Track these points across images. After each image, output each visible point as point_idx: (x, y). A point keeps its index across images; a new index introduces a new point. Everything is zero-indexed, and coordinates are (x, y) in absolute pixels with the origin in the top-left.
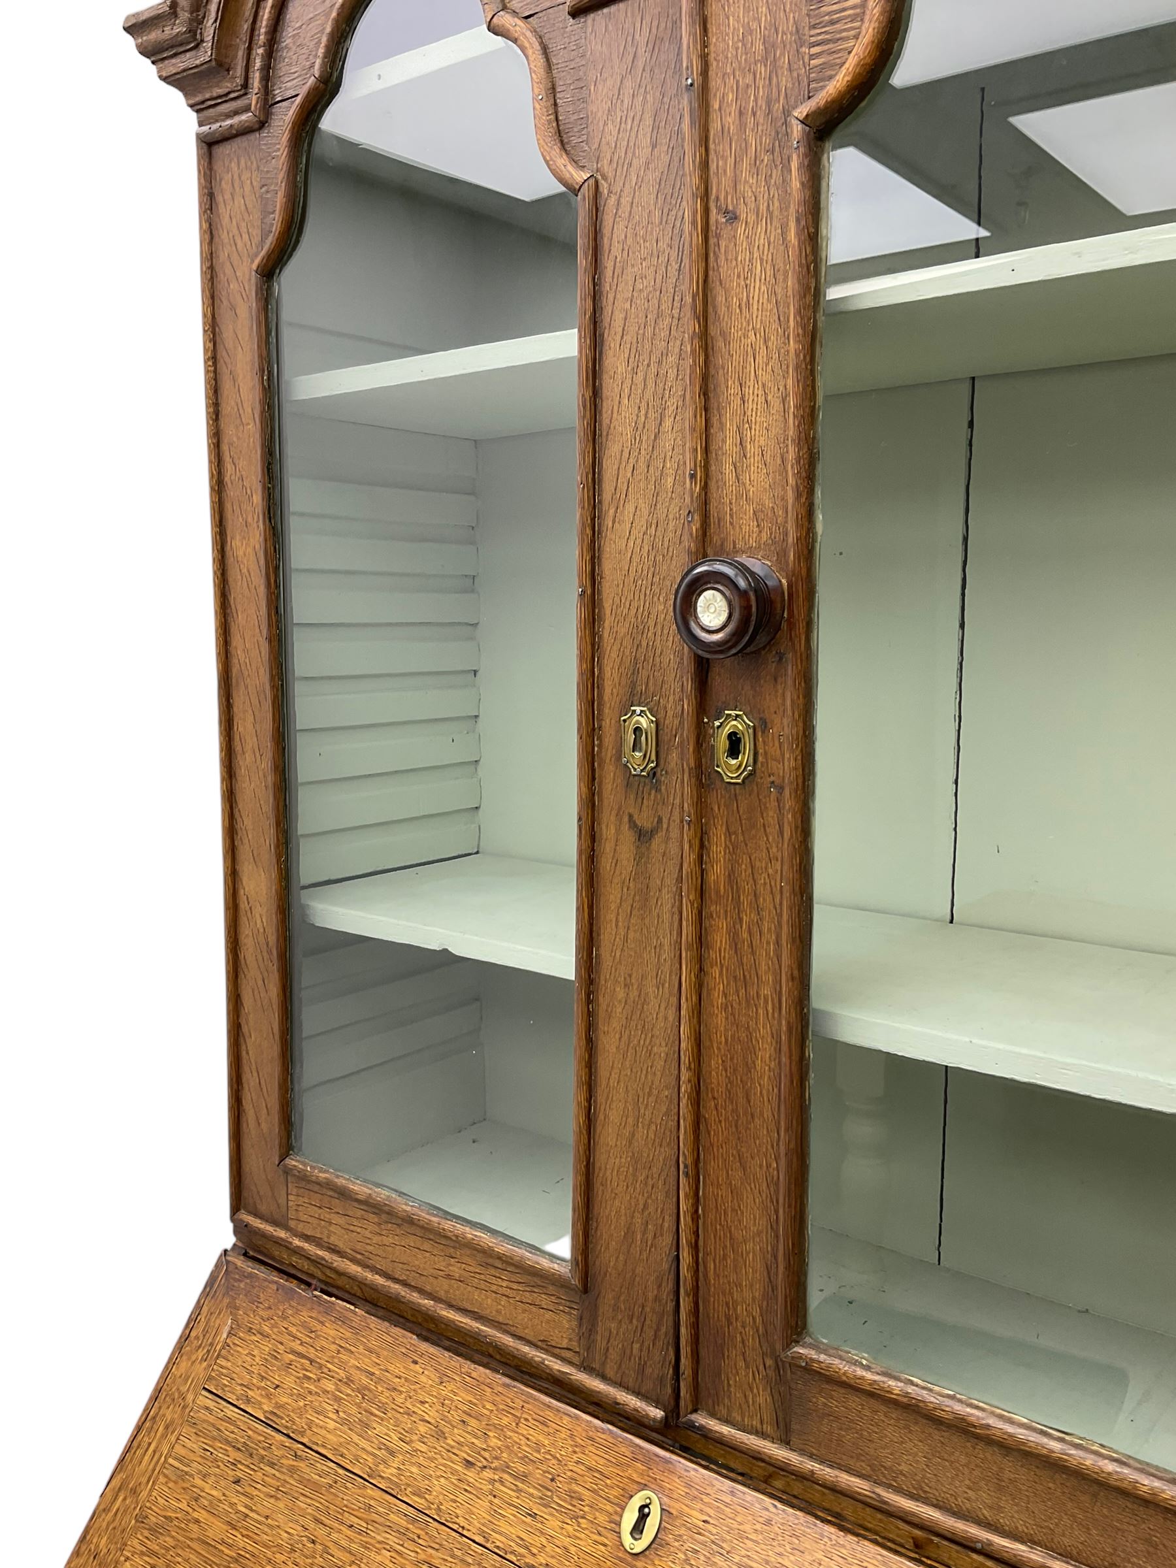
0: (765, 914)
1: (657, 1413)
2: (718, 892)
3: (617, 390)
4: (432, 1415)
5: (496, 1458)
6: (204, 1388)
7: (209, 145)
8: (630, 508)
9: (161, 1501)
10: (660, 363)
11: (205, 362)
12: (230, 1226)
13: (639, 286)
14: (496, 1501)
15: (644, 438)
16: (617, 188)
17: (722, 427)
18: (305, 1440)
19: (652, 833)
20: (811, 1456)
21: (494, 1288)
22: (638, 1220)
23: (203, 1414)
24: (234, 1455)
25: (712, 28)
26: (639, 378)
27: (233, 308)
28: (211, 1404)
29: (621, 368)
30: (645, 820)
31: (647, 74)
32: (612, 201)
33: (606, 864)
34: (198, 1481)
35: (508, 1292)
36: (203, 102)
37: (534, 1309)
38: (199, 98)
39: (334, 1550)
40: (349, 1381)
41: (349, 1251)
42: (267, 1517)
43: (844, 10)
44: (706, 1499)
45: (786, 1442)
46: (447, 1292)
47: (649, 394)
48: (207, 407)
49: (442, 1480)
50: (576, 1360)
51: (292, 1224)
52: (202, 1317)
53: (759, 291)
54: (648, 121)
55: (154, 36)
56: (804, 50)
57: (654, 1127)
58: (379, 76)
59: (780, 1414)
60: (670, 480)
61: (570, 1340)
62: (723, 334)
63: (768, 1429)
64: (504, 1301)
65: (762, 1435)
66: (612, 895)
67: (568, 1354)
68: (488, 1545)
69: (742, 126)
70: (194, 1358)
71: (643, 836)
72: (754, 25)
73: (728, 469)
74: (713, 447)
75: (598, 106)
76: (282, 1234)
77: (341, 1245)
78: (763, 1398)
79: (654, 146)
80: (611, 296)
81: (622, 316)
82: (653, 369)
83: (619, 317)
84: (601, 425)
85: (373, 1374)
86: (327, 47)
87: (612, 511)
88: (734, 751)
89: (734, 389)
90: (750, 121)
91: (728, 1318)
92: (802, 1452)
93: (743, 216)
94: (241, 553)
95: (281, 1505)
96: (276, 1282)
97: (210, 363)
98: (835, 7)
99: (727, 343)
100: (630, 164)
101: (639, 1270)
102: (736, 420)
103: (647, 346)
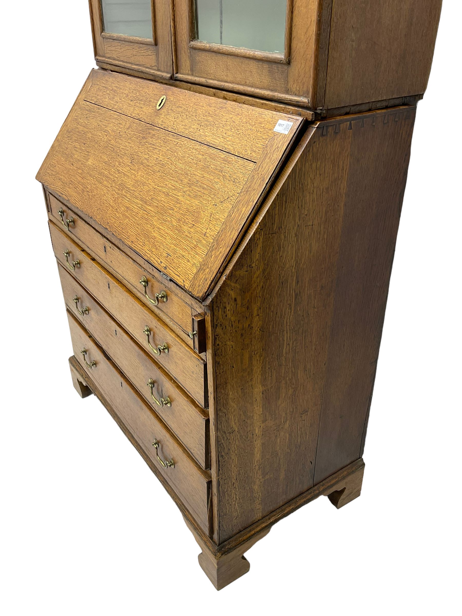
1: (169, 76)
4: (126, 92)
5: (137, 98)
6: (84, 100)
9: (72, 126)
12: (95, 62)
14: (135, 107)
18: (101, 105)
20: (197, 77)
21: (141, 54)
23: (83, 106)
24: (87, 112)
28: (84, 103)
34: (79, 120)
35: (144, 54)
37: (148, 56)
39: (102, 126)
40: (112, 90)
41: (116, 58)
42: (91, 123)
44: (175, 94)
45: (192, 74)
46: (134, 60)
49: (126, 106)
51: (106, 55)
52: (86, 85)
59: (191, 67)
61: (155, 63)
63: (189, 72)
64: (144, 57)
65: (188, 74)
67: (155, 67)
68: (132, 117)
70: (83, 94)
76: (104, 59)
78: (188, 63)
85: (117, 87)
92: (195, 76)
95: (94, 120)
96: (102, 72)
101: (165, 33)
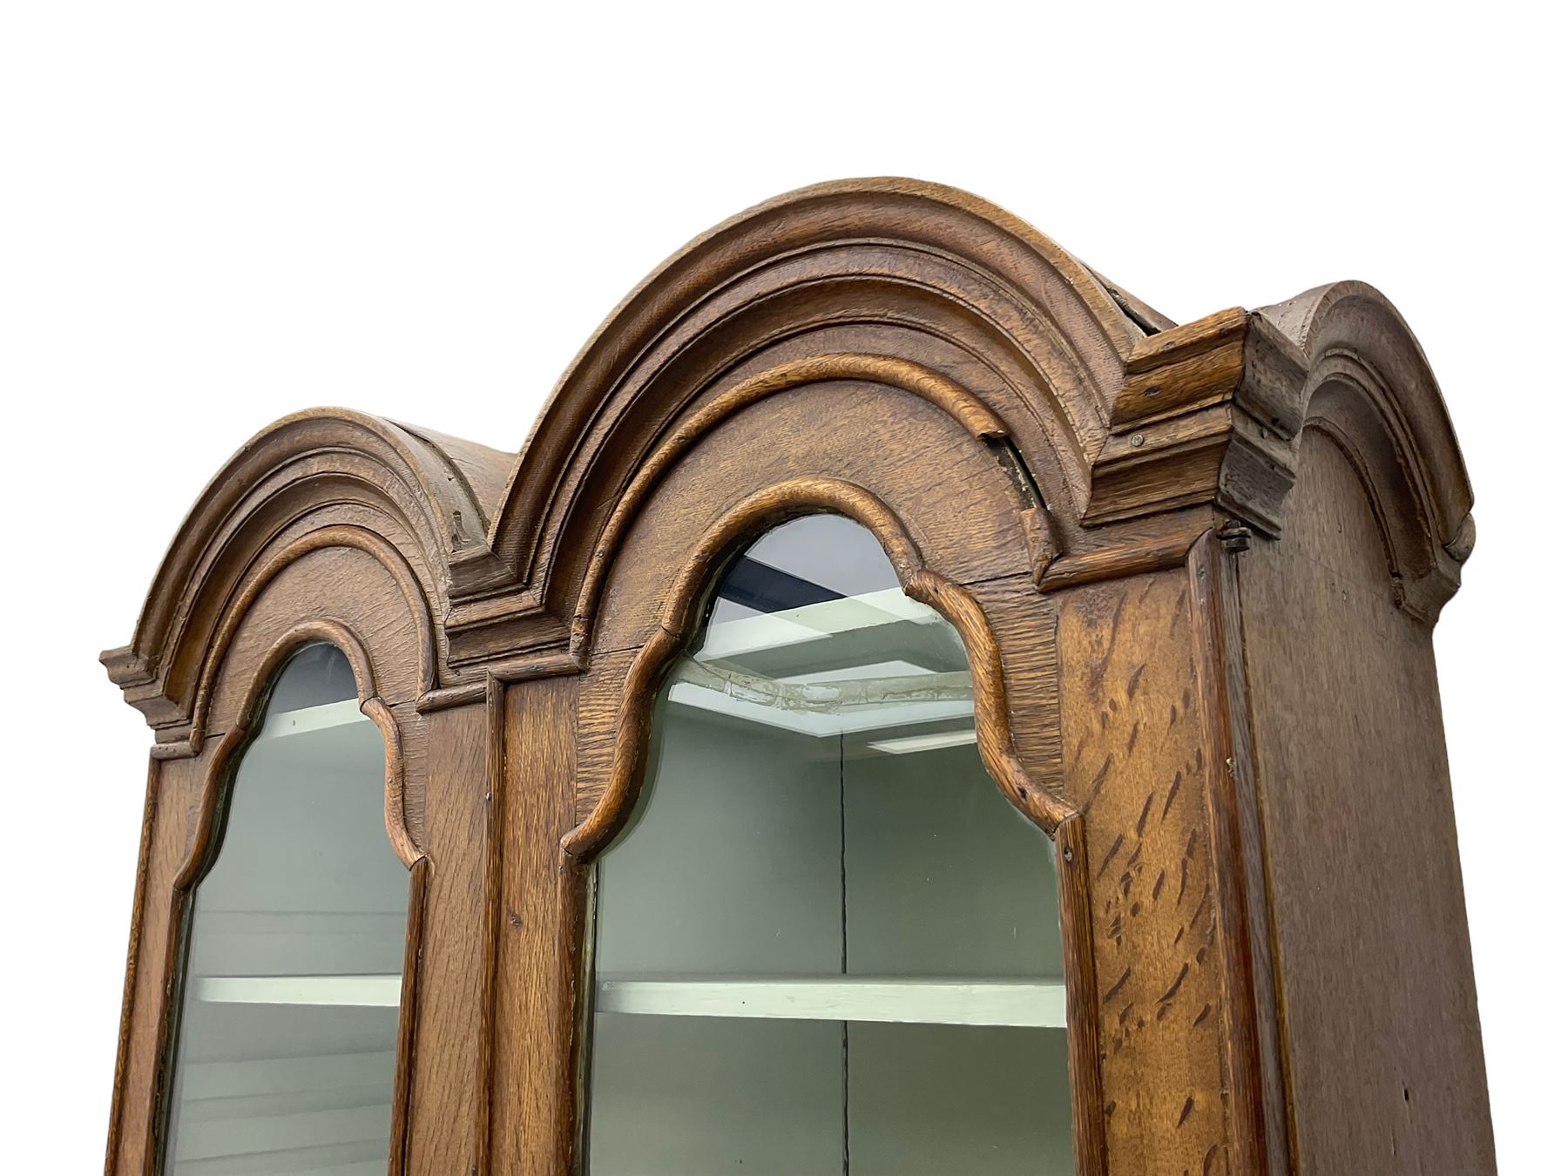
3: (428, 1064)
7: (158, 764)
10: (462, 1046)
11: (128, 960)
13: (451, 967)
15: (446, 1119)
16: (441, 872)
25: (510, 750)
26: (446, 1056)
27: (157, 912)
29: (433, 1044)
31: (469, 776)
32: (437, 882)
36: (159, 724)
38: (155, 721)
43: (601, 755)
47: (452, 1074)
48: (124, 1004)
53: (534, 998)
54: (467, 817)
55: (121, 669)
56: (573, 783)
58: (294, 722)
62: (507, 1031)
69: (528, 840)
72: (539, 755)
74: (495, 1143)
75: (433, 796)
79: (470, 841)
80: (430, 972)
81: (437, 992)
82: (457, 1050)
83: (434, 993)
84: (414, 1096)
86: (248, 700)
90: (533, 836)
93: (525, 923)
94: (130, 1156)
97: (132, 961)
98: (596, 752)
99: (510, 1042)
100: (452, 852)
102: (514, 1121)
103: (454, 1026)
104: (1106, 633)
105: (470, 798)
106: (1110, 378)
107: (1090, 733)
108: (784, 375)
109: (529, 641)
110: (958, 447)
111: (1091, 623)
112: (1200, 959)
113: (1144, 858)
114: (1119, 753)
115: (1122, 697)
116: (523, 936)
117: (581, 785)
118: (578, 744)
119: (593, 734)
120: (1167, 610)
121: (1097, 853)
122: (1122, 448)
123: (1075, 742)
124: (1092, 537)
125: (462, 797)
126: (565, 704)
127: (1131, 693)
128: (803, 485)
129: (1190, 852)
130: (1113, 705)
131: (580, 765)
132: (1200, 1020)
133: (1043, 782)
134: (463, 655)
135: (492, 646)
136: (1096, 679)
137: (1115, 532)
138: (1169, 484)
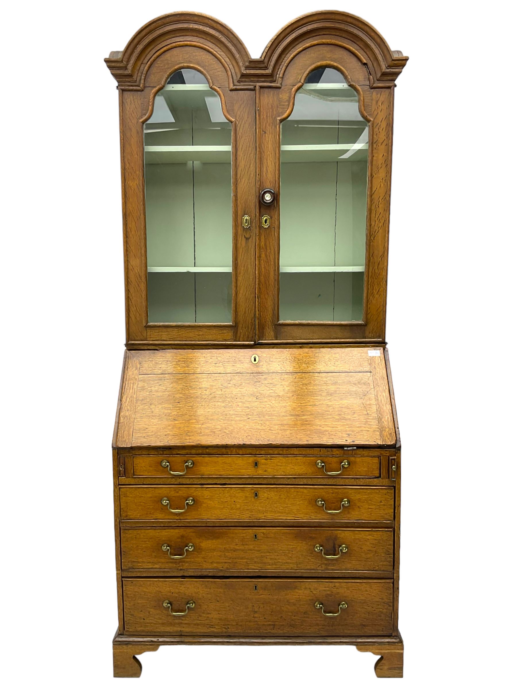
0: (272, 250)
1: (253, 343)
2: (262, 247)
3: (241, 158)
5: (221, 361)
6: (140, 374)
7: (122, 91)
8: (244, 180)
9: (142, 395)
10: (250, 155)
12: (125, 346)
13: (245, 141)
14: (225, 366)
16: (240, 123)
17: (263, 166)
19: (249, 238)
20: (282, 340)
21: (212, 333)
22: (247, 309)
23: (143, 378)
24: (156, 381)
25: (261, 101)
26: (245, 157)
27: (131, 129)
28: (144, 376)
29: (241, 155)
30: (247, 236)
31: (246, 105)
32: (239, 125)
33: (239, 245)
34: (150, 389)
35: (216, 333)
37: (222, 334)
38: (120, 80)
40: (179, 361)
43: (285, 104)
44: (265, 352)
45: (277, 340)
46: (198, 339)
47: (248, 160)
50: (233, 340)
51: (148, 339)
53: (270, 146)
54: (247, 113)
55: (113, 65)
56: (278, 108)
57: (250, 292)
59: (276, 335)
60: (252, 175)
61: (231, 337)
62: (263, 152)
63: (273, 339)
64: (214, 335)
65: (272, 340)
66: (240, 251)
67: (231, 340)
70: (132, 370)
71: (247, 239)
72: (269, 102)
73: (264, 174)
74: (261, 170)
75: (236, 108)
76: (146, 342)
77: (165, 339)
78: (272, 333)
79: (248, 118)
80: (239, 142)
81: (242, 145)
82: (248, 156)
84: (237, 164)
85: (185, 358)
86: (165, 79)
87: (240, 180)
88: (266, 222)
89: (265, 161)
90: (268, 118)
91: (265, 322)
92: (279, 340)
93: (267, 133)
101: (247, 319)
102: (266, 166)
103: (247, 152)
104: (379, 96)
105: (247, 109)
106: (390, 60)
107: (375, 109)
108: (327, 42)
109: (263, 80)
110: (358, 63)
111: (377, 94)
112: (387, 138)
113: (381, 126)
114: (379, 112)
115: (380, 105)
116: (267, 135)
117: (280, 109)
118: (279, 101)
119: (283, 100)
120: (387, 94)
121: (375, 125)
122: (388, 70)
123: (373, 110)
124: (378, 82)
125: (245, 109)
126: (276, 93)
127: (382, 104)
128: (332, 63)
129: (387, 125)
130: (379, 106)
131: (279, 105)
132: (386, 145)
133: (369, 115)
134: (243, 80)
135: (252, 79)
136: (377, 102)
137: (382, 82)
138: (391, 77)
